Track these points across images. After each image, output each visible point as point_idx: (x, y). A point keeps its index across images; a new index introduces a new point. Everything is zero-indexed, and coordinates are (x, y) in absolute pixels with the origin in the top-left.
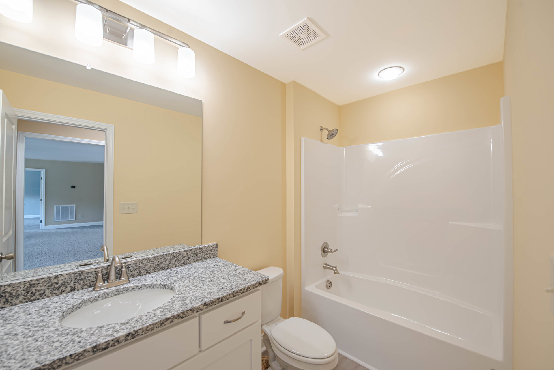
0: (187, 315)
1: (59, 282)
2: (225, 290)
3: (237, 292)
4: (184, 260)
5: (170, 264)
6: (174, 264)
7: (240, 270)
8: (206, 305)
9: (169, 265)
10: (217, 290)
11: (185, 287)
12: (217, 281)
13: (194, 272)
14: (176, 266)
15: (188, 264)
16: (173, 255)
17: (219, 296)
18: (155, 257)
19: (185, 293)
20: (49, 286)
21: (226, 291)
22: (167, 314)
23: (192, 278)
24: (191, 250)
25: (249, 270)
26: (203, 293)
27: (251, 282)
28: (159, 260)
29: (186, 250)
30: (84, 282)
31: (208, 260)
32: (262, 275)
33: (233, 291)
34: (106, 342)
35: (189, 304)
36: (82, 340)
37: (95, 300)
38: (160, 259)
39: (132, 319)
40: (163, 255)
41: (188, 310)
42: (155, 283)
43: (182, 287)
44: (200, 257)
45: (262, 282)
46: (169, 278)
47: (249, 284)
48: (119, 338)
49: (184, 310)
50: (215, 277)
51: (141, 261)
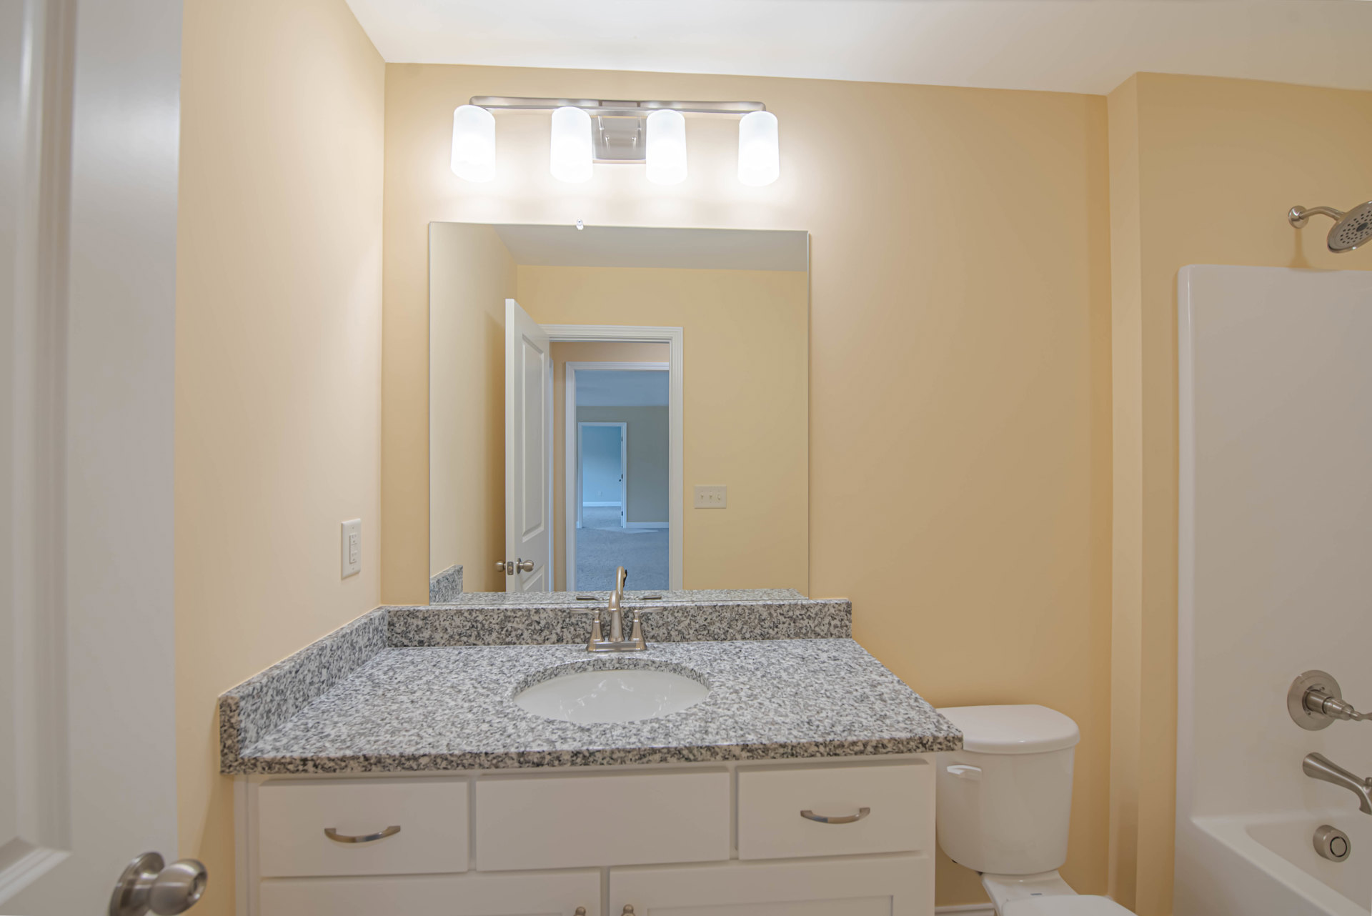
0: (699, 759)
1: (541, 622)
2: (812, 728)
3: (842, 746)
4: (762, 626)
5: (731, 631)
6: (740, 632)
7: (886, 687)
8: (748, 751)
9: (728, 631)
10: (793, 723)
11: (731, 690)
12: (810, 699)
13: (773, 661)
14: (744, 638)
15: (773, 638)
16: (738, 611)
17: (788, 739)
18: (699, 608)
19: (722, 706)
20: (528, 625)
21: (811, 733)
22: (658, 740)
23: (759, 674)
24: (780, 606)
25: (914, 696)
26: (756, 718)
27: (897, 730)
28: (706, 616)
29: (767, 605)
30: (575, 630)
31: (824, 641)
32: (941, 721)
33: (829, 738)
34: (539, 752)
35: (711, 733)
36: (515, 733)
37: (582, 668)
38: (708, 613)
39: (600, 725)
40: (715, 606)
41: (701, 747)
42: (683, 665)
43: (726, 689)
44: (801, 628)
45: (931, 740)
46: (715, 660)
47: (886, 735)
48: (561, 755)
49: (694, 744)
50: (810, 688)
51: (673, 610)
